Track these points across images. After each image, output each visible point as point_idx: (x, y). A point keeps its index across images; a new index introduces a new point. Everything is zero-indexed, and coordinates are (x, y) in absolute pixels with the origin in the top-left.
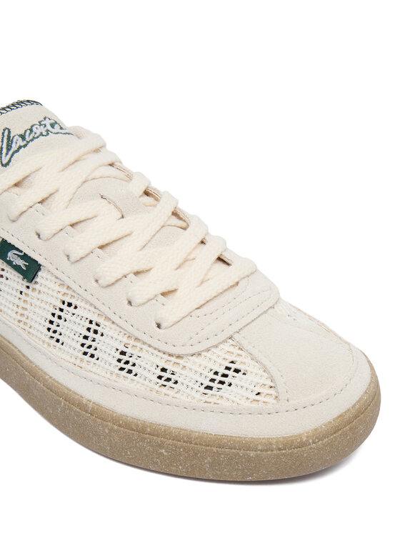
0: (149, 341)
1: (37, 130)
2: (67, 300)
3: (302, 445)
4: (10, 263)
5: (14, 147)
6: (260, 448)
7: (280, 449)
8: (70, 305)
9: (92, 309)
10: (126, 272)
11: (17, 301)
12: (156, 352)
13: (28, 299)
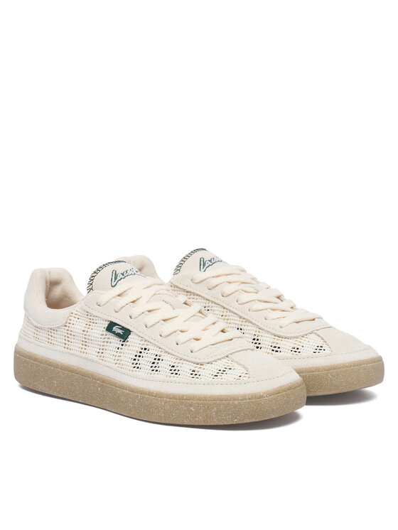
0: (187, 358)
1: (129, 272)
2: (144, 347)
3: (261, 397)
4: (114, 333)
5: (118, 278)
6: (240, 398)
7: (250, 399)
8: (145, 349)
9: (158, 349)
10: (176, 330)
11: (115, 354)
12: (190, 363)
13: (122, 351)
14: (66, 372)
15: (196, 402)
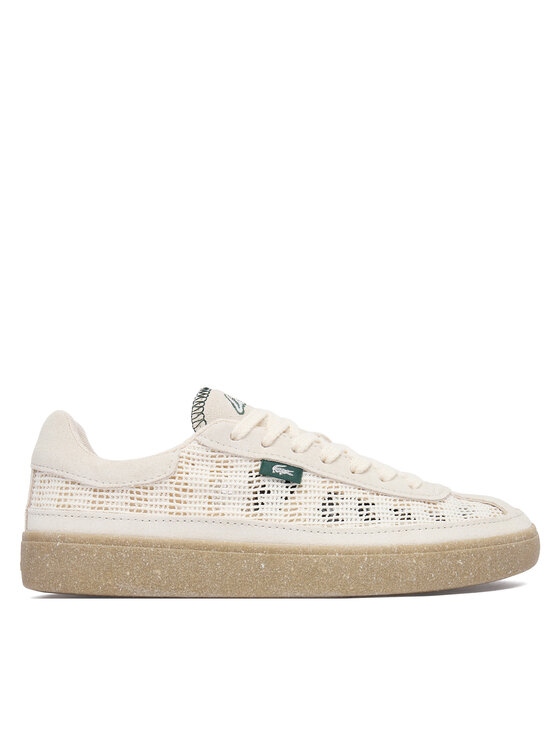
2: (333, 490)
8: (336, 493)
11: (283, 507)
13: (295, 501)
14: (184, 551)
15: (464, 551)
